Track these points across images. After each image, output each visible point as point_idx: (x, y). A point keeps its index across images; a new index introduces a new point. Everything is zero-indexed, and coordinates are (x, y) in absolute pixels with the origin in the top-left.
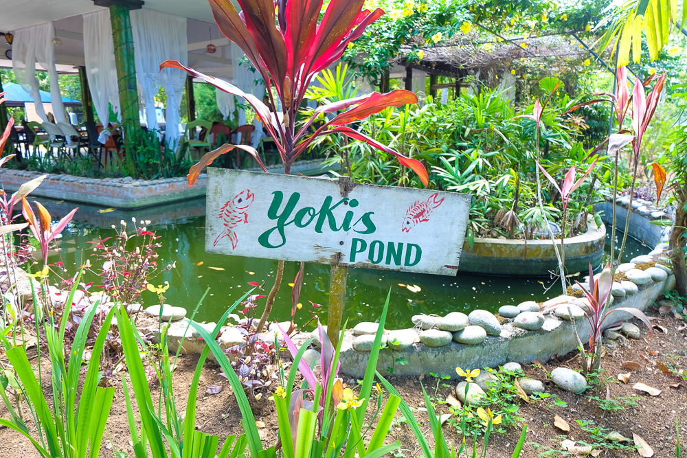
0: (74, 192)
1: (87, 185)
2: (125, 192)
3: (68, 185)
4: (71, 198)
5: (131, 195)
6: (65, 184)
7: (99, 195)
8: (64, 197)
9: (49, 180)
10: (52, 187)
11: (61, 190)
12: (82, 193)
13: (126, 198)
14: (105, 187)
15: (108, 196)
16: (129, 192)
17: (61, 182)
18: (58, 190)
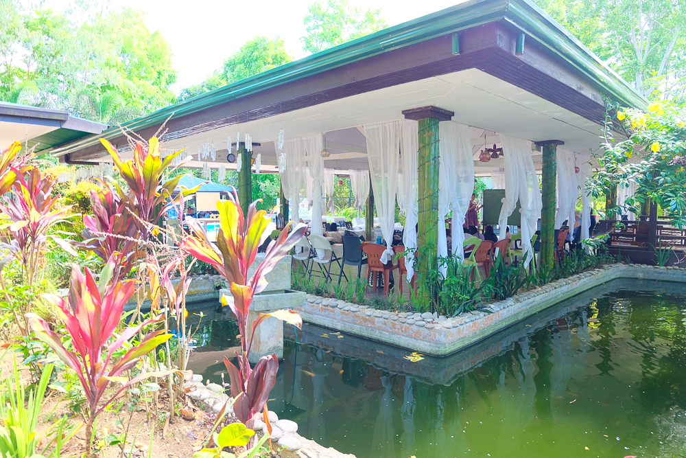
0: (355, 323)
1: (377, 319)
2: (438, 336)
3: (348, 315)
4: (349, 330)
5: (443, 340)
6: (342, 313)
7: (393, 333)
8: (339, 328)
9: (320, 305)
10: (323, 313)
11: (335, 319)
12: (367, 327)
13: (437, 343)
14: (404, 325)
15: (409, 336)
16: (442, 336)
17: (337, 310)
18: (332, 318)
